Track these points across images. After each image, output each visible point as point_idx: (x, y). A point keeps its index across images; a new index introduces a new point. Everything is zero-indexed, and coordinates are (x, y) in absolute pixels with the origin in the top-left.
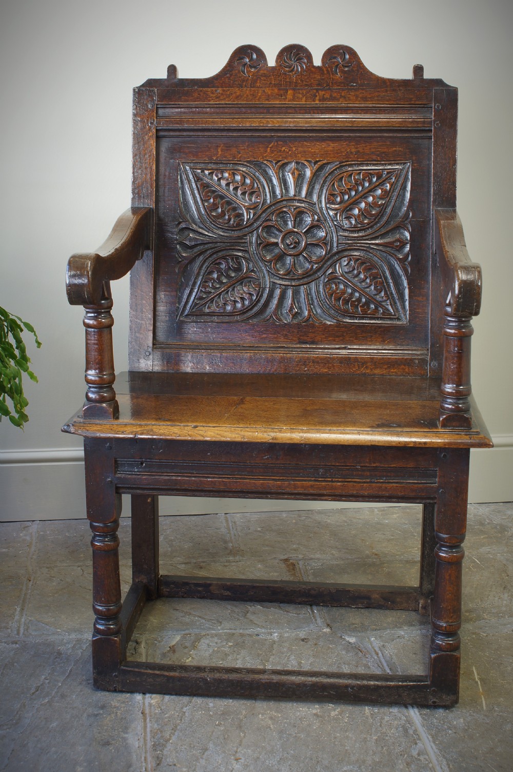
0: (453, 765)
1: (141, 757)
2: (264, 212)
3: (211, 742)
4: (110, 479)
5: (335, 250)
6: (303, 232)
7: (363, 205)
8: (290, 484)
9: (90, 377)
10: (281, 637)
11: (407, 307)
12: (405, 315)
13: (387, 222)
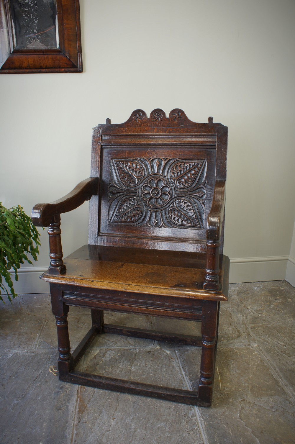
0: (207, 423)
1: (73, 417)
3: (104, 409)
4: (60, 299)
9: (51, 256)
10: (140, 350)
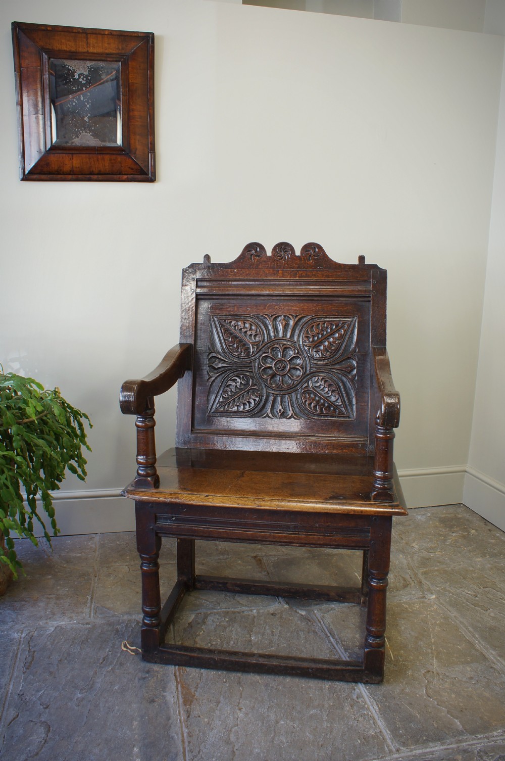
2: (262, 348)
5: (308, 372)
6: (288, 360)
7: (326, 343)
9: (139, 460)
11: (355, 410)
12: (353, 415)
13: (342, 354)
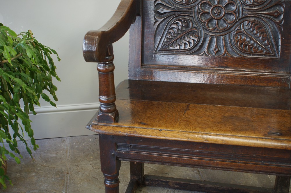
4: (113, 154)
5: (241, 17)
6: (224, 6)
8: (214, 162)
9: (102, 99)
11: (280, 49)
12: (278, 53)
